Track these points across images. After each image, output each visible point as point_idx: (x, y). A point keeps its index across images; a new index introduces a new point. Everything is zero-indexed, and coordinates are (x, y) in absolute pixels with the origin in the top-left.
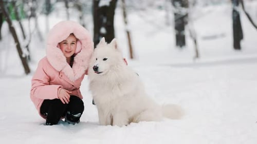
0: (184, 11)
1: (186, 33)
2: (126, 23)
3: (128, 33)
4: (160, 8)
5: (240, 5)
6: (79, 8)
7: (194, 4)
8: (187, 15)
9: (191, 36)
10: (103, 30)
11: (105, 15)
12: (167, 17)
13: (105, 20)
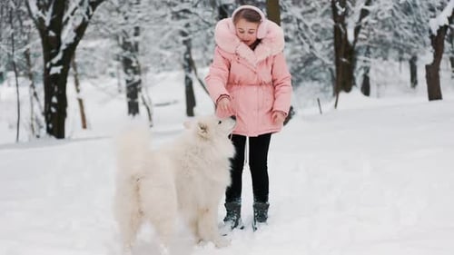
0: (137, 78)
1: (140, 100)
2: (78, 91)
3: (80, 101)
4: (112, 75)
5: (193, 72)
6: (31, 76)
7: (146, 70)
8: (140, 82)
9: (144, 103)
10: (54, 100)
11: (56, 84)
12: (119, 84)
13: (56, 89)
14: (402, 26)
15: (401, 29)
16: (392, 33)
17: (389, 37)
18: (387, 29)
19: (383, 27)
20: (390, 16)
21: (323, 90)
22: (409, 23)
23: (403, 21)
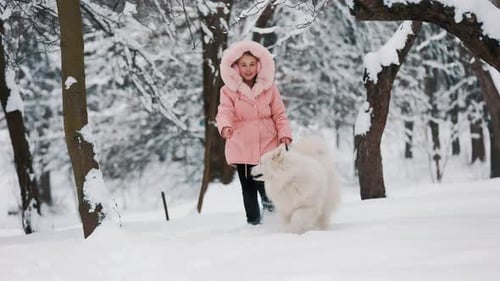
14: (335, 63)
15: (332, 68)
16: (317, 75)
17: (311, 83)
18: (307, 67)
19: (301, 64)
20: (313, 43)
21: (189, 179)
22: (349, 57)
23: (338, 53)
